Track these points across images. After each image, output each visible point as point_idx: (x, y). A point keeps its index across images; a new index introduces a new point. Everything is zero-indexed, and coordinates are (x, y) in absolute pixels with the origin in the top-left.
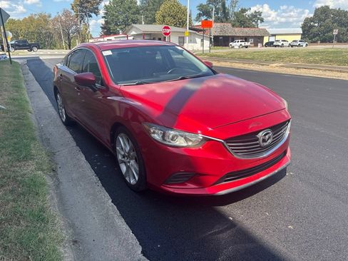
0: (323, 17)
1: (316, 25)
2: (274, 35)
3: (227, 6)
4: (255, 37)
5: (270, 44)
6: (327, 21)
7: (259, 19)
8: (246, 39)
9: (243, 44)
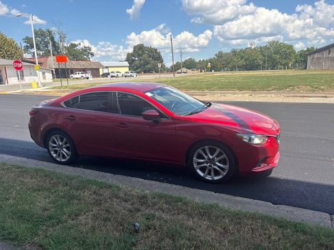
0: (140, 52)
1: (137, 59)
2: (107, 67)
3: (56, 40)
4: (92, 69)
5: (105, 75)
6: (144, 56)
7: (89, 53)
8: (84, 71)
9: (84, 75)
